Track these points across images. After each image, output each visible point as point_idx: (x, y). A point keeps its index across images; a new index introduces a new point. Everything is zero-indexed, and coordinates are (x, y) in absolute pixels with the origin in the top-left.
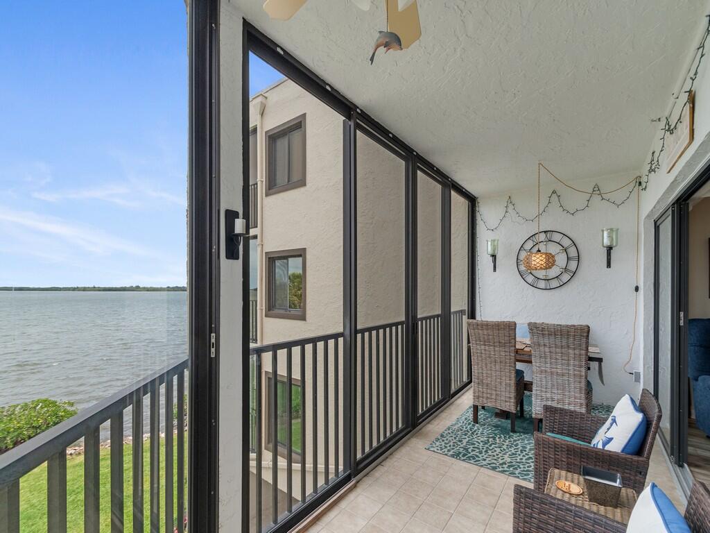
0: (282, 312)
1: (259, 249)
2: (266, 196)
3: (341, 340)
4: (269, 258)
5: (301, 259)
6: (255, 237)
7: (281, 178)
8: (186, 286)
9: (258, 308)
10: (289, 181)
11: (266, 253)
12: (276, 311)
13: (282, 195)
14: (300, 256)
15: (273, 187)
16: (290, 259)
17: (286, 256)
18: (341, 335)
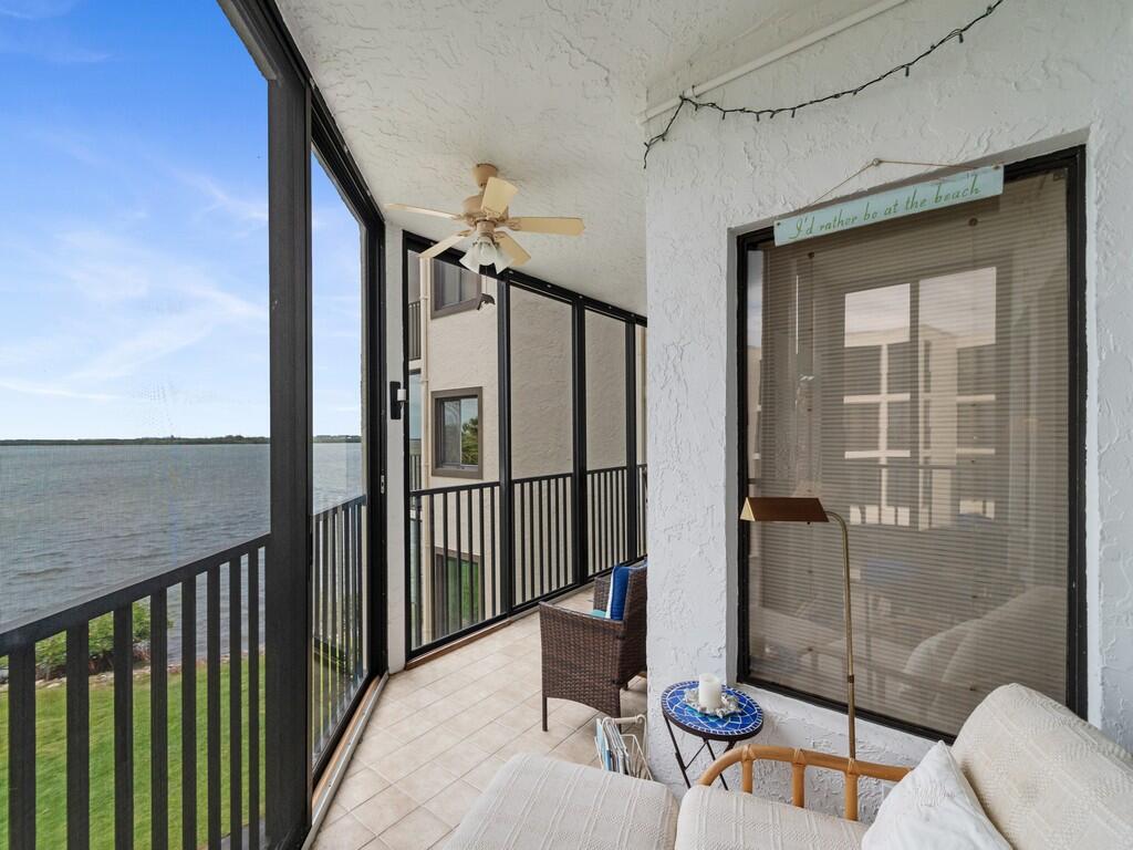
0: (454, 469)
1: (423, 388)
2: (432, 318)
3: (497, 489)
4: (437, 399)
5: (476, 400)
6: (418, 371)
7: (451, 296)
8: (360, 434)
9: (423, 464)
10: (460, 300)
11: (432, 393)
12: (447, 468)
13: (452, 317)
14: (475, 396)
15: (439, 307)
16: (463, 401)
17: (457, 397)
18: (497, 484)
